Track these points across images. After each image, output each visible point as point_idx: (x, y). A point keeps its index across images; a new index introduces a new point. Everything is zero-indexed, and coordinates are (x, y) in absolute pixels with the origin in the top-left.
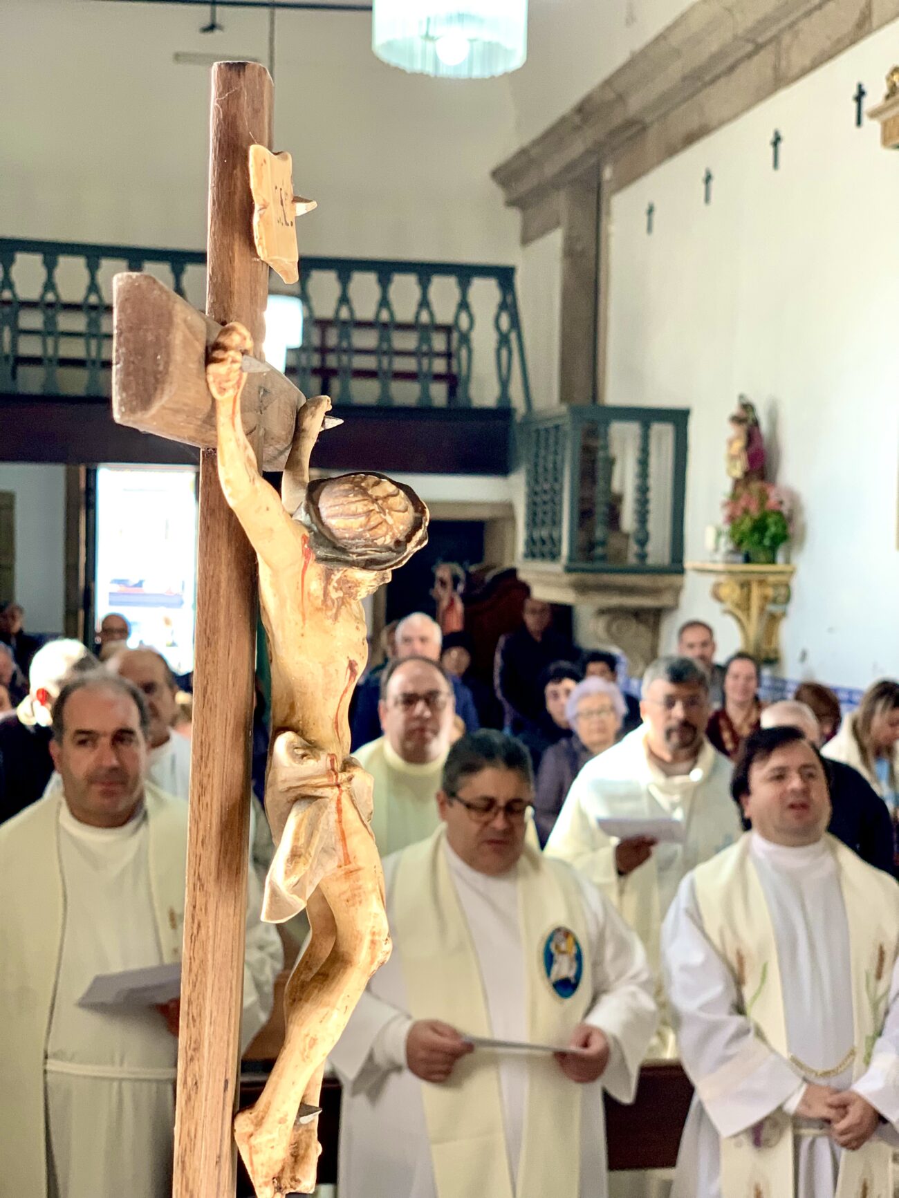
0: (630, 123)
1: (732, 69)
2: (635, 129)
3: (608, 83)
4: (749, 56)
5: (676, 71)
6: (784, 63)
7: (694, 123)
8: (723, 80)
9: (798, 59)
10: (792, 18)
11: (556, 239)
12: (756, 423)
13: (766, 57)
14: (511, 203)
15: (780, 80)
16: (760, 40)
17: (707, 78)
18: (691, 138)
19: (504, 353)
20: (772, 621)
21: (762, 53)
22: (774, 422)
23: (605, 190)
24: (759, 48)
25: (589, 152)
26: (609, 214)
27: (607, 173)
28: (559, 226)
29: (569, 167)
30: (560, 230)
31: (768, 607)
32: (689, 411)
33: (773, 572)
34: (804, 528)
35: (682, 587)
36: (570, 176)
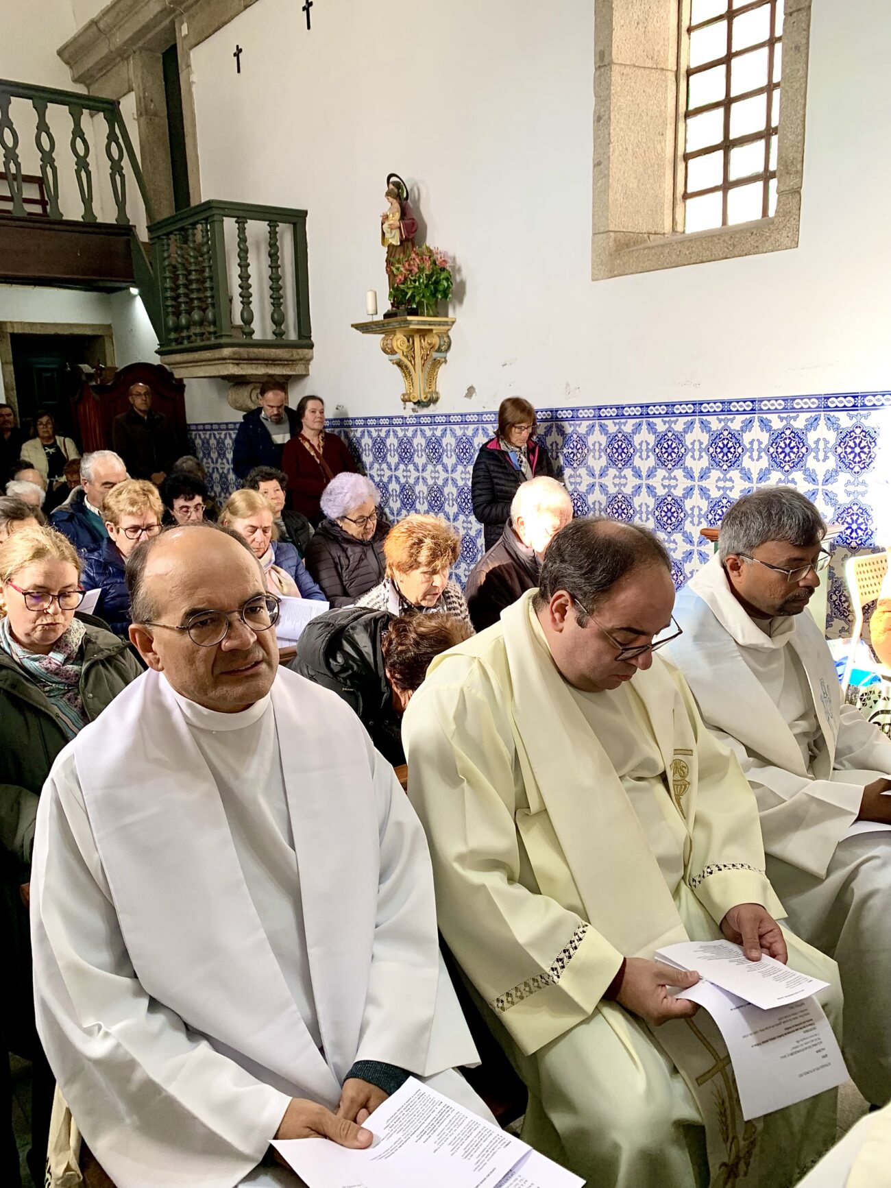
14: (76, 81)
19: (118, 178)
20: (434, 367)
23: (182, 46)
25: (164, 11)
26: (189, 66)
27: (184, 30)
28: (130, 90)
29: (146, 29)
30: (133, 94)
31: (435, 355)
32: (306, 212)
33: (440, 324)
34: (462, 285)
35: (311, 359)
36: (140, 44)
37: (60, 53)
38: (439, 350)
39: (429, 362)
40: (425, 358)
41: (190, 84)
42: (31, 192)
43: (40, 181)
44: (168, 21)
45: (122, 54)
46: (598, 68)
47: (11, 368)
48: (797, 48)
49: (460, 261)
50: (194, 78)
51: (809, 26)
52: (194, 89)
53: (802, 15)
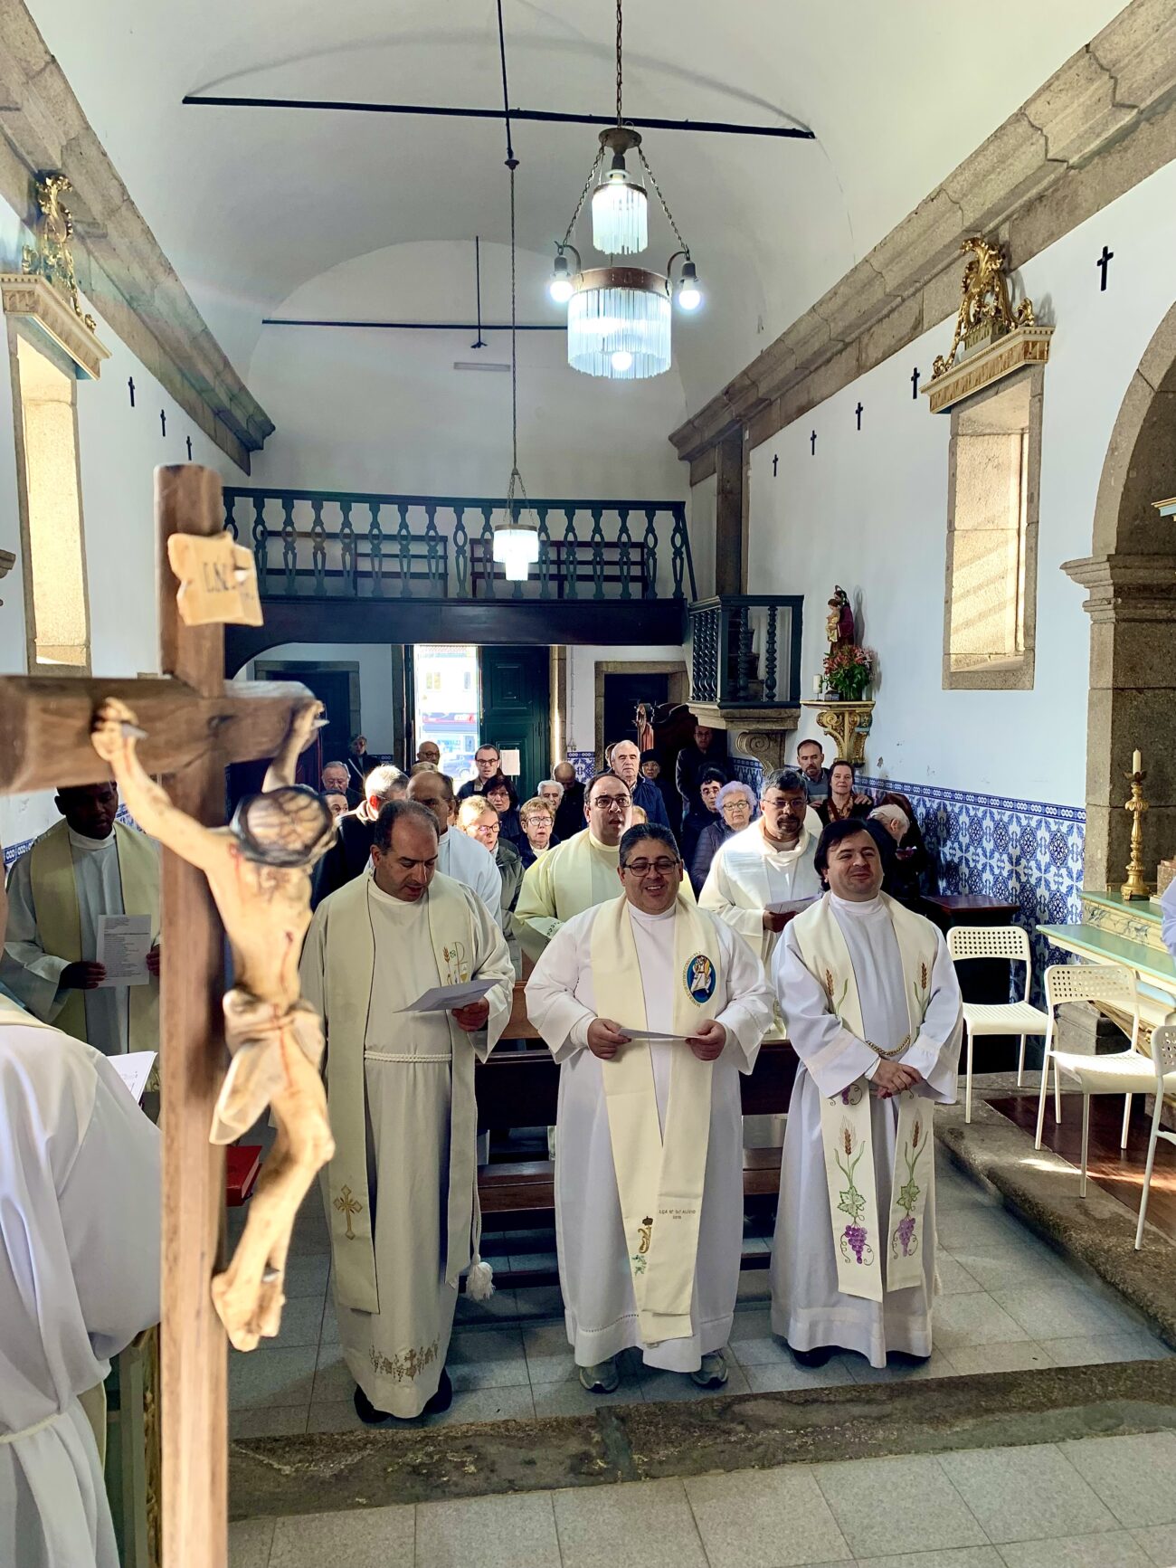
0: (761, 400)
1: (829, 361)
2: (765, 403)
3: (745, 373)
4: (840, 352)
5: (790, 364)
6: (864, 356)
7: (803, 400)
8: (823, 368)
9: (874, 353)
10: (869, 324)
11: (713, 481)
12: (848, 604)
13: (851, 352)
14: (682, 458)
15: (861, 368)
16: (848, 340)
17: (812, 368)
18: (802, 410)
19: (678, 561)
20: (859, 739)
21: (849, 349)
22: (859, 604)
23: (746, 446)
24: (847, 345)
25: (733, 422)
26: (748, 463)
27: (747, 436)
28: (714, 472)
29: (721, 432)
30: (716, 475)
31: (857, 730)
32: (802, 597)
33: (860, 706)
34: (880, 675)
35: (799, 717)
36: (722, 438)
37: (671, 439)
38: (860, 726)
39: (855, 735)
40: (852, 731)
41: (748, 478)
42: (635, 555)
43: (642, 546)
44: (737, 426)
45: (711, 444)
46: (950, 532)
47: (602, 700)
48: (1031, 549)
49: (880, 657)
50: (750, 473)
51: (1037, 534)
52: (750, 482)
53: (1034, 526)
